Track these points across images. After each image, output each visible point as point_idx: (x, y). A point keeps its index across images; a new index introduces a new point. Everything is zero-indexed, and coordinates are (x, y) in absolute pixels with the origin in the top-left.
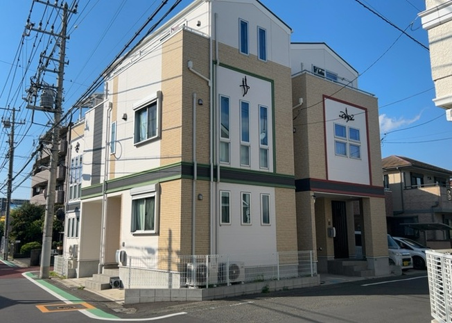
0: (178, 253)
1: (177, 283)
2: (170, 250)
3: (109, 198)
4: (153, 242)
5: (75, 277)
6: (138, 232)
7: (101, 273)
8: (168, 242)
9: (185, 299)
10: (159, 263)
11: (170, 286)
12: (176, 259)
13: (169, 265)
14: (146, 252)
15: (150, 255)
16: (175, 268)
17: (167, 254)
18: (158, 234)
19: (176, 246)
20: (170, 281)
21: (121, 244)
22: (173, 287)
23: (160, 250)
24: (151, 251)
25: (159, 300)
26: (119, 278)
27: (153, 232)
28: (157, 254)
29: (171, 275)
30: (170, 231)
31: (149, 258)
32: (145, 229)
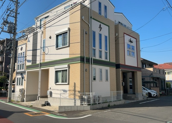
0: (79, 92)
1: (78, 103)
2: (75, 91)
3: (42, 70)
4: (66, 87)
5: (23, 101)
6: (57, 83)
7: (38, 100)
8: (73, 88)
9: (83, 110)
10: (69, 96)
11: (75, 105)
12: (78, 94)
13: (75, 97)
14: (62, 92)
15: (65, 93)
16: (77, 98)
17: (73, 92)
18: (69, 84)
19: (78, 88)
20: (75, 102)
21: (49, 88)
22: (77, 105)
23: (69, 90)
24: (65, 91)
25: (73, 110)
26: (48, 102)
27: (67, 83)
28: (68, 92)
29: (75, 100)
30: (75, 84)
31: (64, 94)
32: (62, 82)
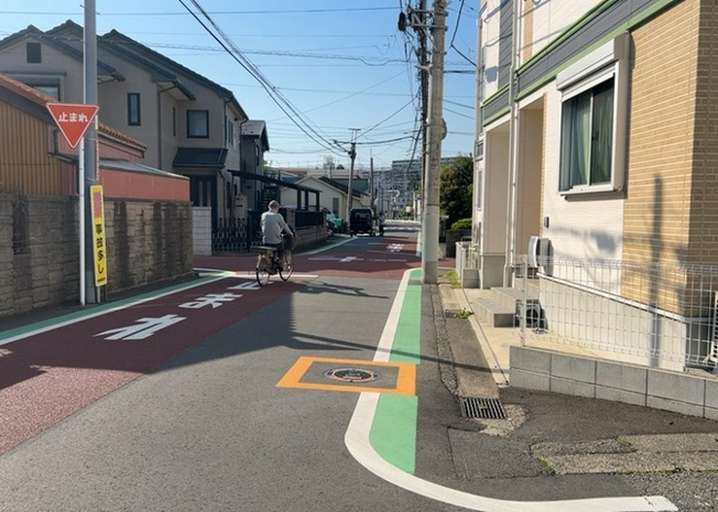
0: (684, 254)
1: (675, 354)
2: (656, 242)
3: (523, 111)
4: (609, 216)
5: (477, 287)
6: (577, 189)
7: (510, 285)
8: (650, 215)
9: (697, 412)
10: (625, 278)
11: (655, 362)
12: (675, 272)
13: (654, 292)
14: (594, 245)
15: (604, 254)
16: (669, 299)
17: (648, 254)
18: (621, 192)
19: (677, 230)
20: (656, 342)
21: (543, 222)
22: (664, 365)
23: (628, 239)
24: (605, 242)
26: (537, 302)
28: (619, 254)
29: (657, 321)
30: (659, 183)
31: (601, 262)
